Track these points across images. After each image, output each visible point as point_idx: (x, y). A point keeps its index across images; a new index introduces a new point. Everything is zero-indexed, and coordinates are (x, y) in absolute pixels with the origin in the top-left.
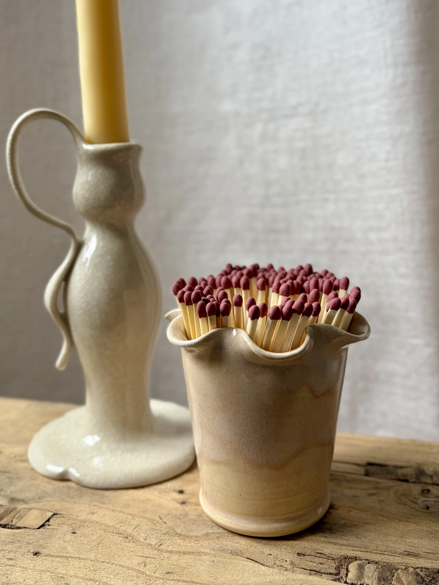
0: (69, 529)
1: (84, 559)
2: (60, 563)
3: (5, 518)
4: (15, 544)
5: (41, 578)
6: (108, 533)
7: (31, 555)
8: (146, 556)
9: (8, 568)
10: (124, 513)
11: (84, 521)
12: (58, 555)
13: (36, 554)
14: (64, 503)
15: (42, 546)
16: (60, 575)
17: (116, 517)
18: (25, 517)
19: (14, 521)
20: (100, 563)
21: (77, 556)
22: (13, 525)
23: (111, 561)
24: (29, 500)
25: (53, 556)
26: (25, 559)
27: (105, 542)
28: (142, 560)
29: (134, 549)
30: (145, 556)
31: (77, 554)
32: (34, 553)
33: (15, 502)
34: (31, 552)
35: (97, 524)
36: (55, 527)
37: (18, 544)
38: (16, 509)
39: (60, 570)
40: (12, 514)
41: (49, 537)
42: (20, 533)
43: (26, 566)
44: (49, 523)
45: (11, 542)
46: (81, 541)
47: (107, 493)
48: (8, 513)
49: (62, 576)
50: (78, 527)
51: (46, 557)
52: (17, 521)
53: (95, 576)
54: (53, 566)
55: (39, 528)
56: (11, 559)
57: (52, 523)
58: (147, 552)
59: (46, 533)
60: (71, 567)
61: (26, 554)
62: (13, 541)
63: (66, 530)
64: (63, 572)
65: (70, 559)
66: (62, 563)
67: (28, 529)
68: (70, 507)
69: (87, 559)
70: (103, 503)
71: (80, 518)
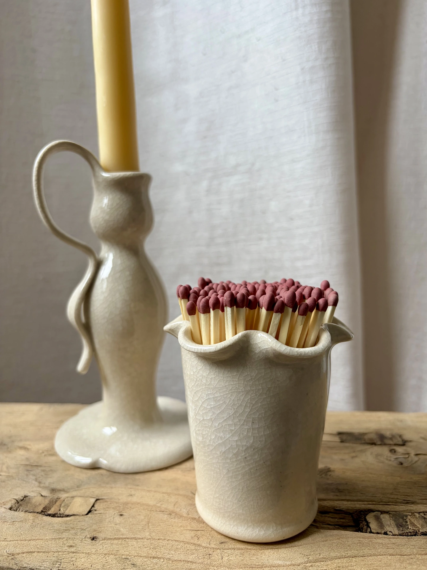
0: (115, 512)
1: (139, 539)
2: (120, 545)
3: (52, 508)
4: (70, 532)
5: (107, 561)
6: (152, 512)
7: (89, 540)
8: (196, 529)
9: (71, 555)
10: (159, 492)
11: (126, 504)
12: (115, 538)
13: (93, 539)
14: (102, 489)
15: (96, 531)
16: (123, 557)
17: (153, 496)
18: (71, 505)
19: (62, 509)
20: (157, 540)
21: (133, 536)
22: (61, 513)
23: (165, 537)
24: (69, 489)
25: (110, 539)
26: (85, 545)
27: (153, 520)
28: (193, 534)
29: (182, 524)
30: (194, 529)
31: (132, 535)
32: (91, 538)
33: (56, 492)
34: (88, 538)
35: (139, 505)
36: (102, 511)
37: (73, 532)
38: (59, 499)
39: (122, 552)
40: (58, 503)
41: (100, 522)
42: (71, 521)
43: (88, 551)
44: (95, 509)
45: (66, 530)
46: (130, 522)
47: (137, 477)
48: (54, 503)
49: (126, 557)
50: (122, 509)
51: (104, 541)
52: (65, 509)
53: (157, 554)
54: (114, 549)
55: (87, 514)
56: (71, 546)
57: (98, 508)
58: (195, 526)
59: (96, 518)
60: (131, 548)
61: (84, 539)
62: (67, 528)
63: (113, 514)
64: (125, 553)
65: (127, 540)
66: (121, 544)
67: (78, 516)
68: (109, 491)
69: (143, 538)
70: (138, 485)
71: (121, 501)
